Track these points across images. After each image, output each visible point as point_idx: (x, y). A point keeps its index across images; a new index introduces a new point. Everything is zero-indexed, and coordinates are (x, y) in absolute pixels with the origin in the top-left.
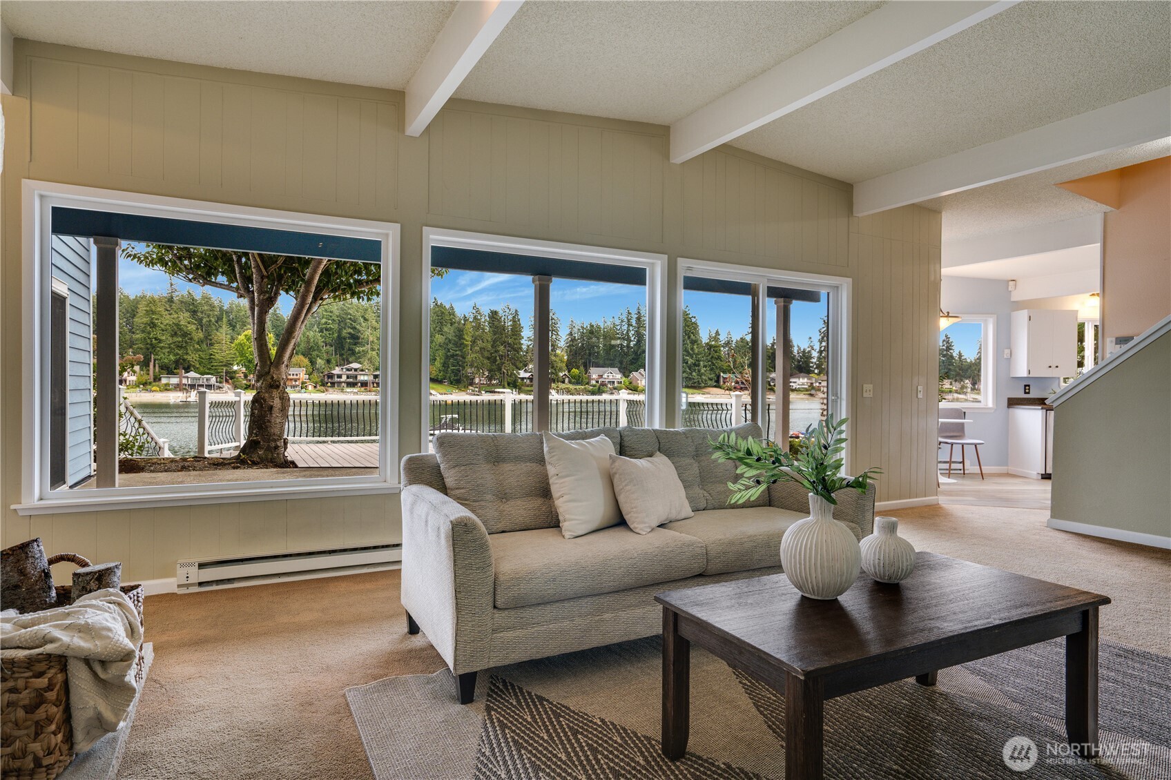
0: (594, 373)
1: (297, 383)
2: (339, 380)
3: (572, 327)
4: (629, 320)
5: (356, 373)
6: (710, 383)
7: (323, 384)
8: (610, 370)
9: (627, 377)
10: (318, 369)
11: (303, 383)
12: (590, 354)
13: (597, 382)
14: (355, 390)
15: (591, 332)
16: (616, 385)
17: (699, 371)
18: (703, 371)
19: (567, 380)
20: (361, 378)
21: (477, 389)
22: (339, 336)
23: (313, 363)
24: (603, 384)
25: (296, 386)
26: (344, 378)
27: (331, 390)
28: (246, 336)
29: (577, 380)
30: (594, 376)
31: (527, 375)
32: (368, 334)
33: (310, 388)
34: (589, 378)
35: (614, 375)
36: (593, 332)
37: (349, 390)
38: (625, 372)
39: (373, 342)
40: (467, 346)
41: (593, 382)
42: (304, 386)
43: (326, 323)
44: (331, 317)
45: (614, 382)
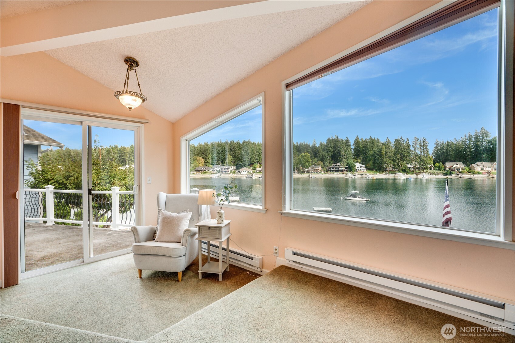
0: (448, 165)
1: (318, 171)
2: (332, 169)
3: (437, 143)
4: (470, 139)
5: (339, 167)
7: (327, 171)
8: (457, 163)
9: (468, 166)
10: (326, 166)
11: (320, 171)
12: (447, 156)
13: (450, 169)
14: (338, 173)
15: (448, 146)
16: (461, 170)
19: (433, 168)
20: (340, 169)
21: (387, 173)
22: (333, 154)
23: (324, 163)
24: (453, 170)
25: (318, 172)
26: (334, 169)
27: (329, 173)
28: (301, 155)
29: (439, 168)
30: (448, 167)
31: (412, 166)
32: (343, 153)
33: (323, 172)
34: (445, 167)
35: (461, 165)
37: (336, 173)
38: (467, 164)
39: (345, 155)
40: (383, 155)
41: (447, 169)
42: (321, 172)
43: (329, 149)
44: (331, 147)
45: (459, 169)
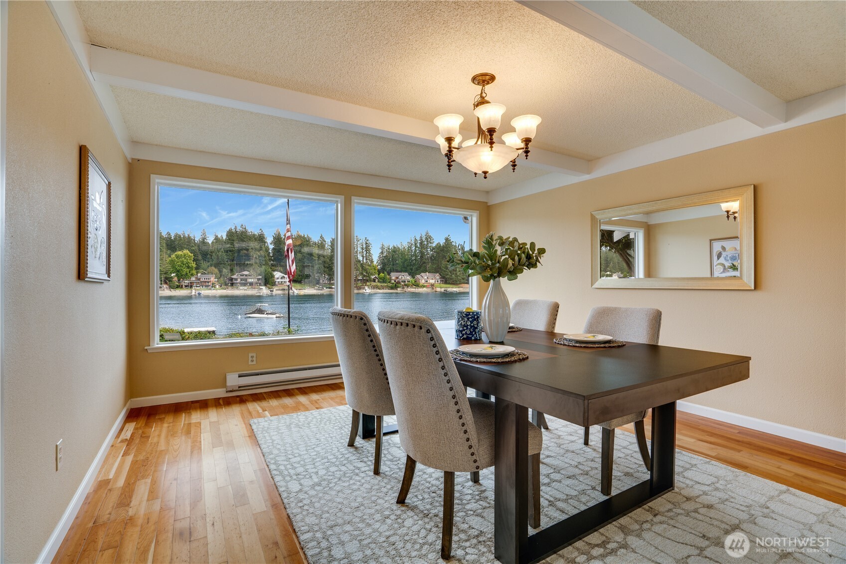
0: (394, 276)
1: (209, 284)
2: (235, 282)
3: (382, 248)
4: (416, 244)
5: (247, 277)
6: (462, 281)
7: (226, 285)
8: (403, 274)
9: (414, 278)
10: (224, 275)
11: (213, 284)
12: (393, 265)
13: (395, 281)
14: (245, 288)
15: (394, 252)
16: (406, 283)
17: (456, 274)
18: (458, 274)
19: (377, 280)
20: (250, 280)
21: (321, 286)
22: (238, 255)
23: (220, 271)
24: (399, 283)
25: (209, 286)
26: (239, 280)
27: (230, 288)
28: (176, 255)
29: (384, 280)
30: (393, 278)
32: (253, 254)
33: (217, 286)
34: (391, 279)
35: (406, 277)
36: (395, 250)
37: (241, 288)
38: (413, 275)
40: (315, 260)
41: (393, 281)
42: (214, 286)
43: (230, 247)
45: (405, 281)
